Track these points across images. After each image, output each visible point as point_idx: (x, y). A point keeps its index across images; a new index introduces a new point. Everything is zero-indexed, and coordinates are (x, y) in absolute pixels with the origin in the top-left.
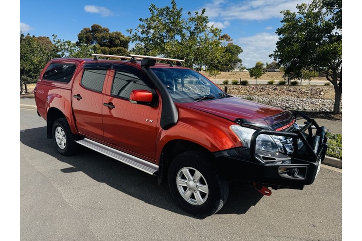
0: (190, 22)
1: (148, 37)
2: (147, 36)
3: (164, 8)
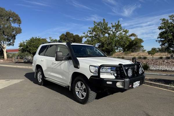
0: (112, 27)
1: (92, 36)
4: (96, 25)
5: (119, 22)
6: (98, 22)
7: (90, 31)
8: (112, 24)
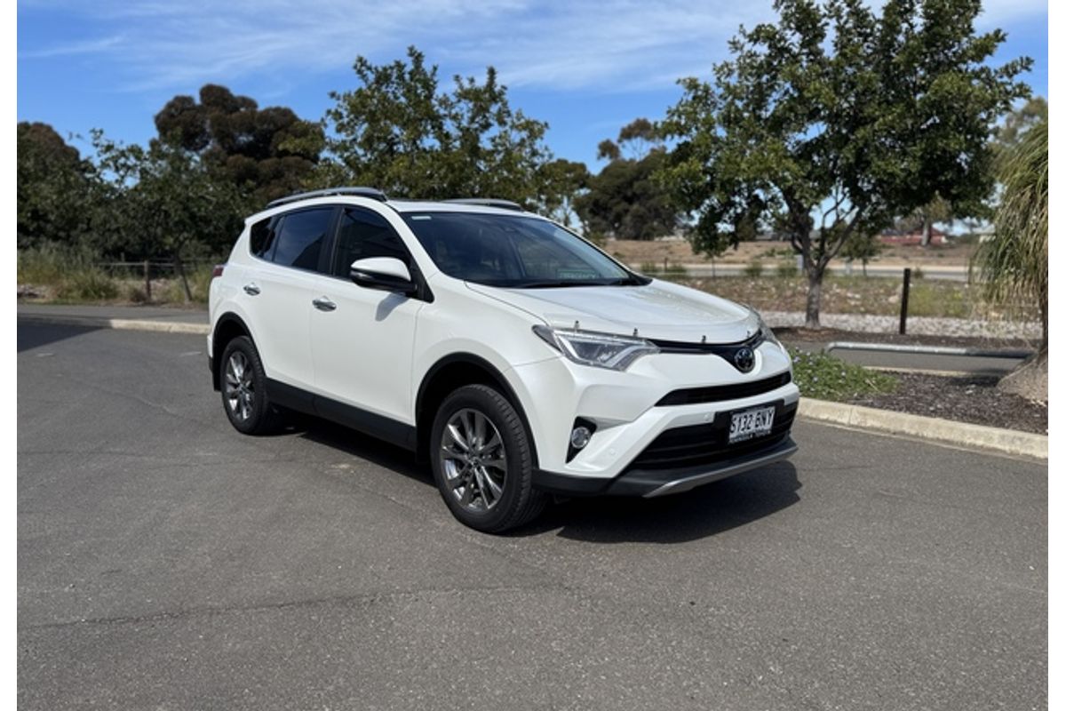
0: (459, 101)
1: (355, 140)
2: (351, 137)
3: (393, 64)
4: (371, 77)
5: (492, 72)
6: (384, 65)
7: (338, 115)
8: (457, 78)
